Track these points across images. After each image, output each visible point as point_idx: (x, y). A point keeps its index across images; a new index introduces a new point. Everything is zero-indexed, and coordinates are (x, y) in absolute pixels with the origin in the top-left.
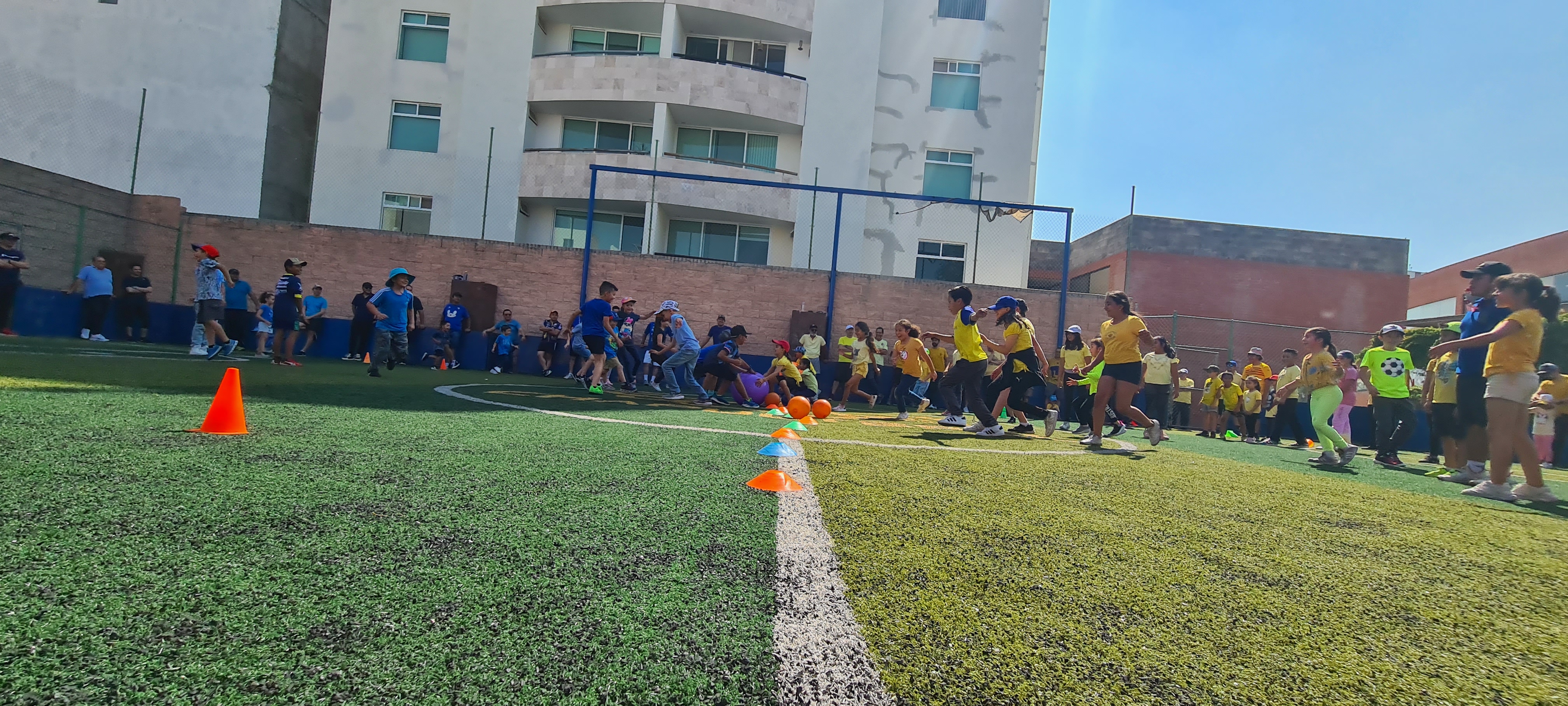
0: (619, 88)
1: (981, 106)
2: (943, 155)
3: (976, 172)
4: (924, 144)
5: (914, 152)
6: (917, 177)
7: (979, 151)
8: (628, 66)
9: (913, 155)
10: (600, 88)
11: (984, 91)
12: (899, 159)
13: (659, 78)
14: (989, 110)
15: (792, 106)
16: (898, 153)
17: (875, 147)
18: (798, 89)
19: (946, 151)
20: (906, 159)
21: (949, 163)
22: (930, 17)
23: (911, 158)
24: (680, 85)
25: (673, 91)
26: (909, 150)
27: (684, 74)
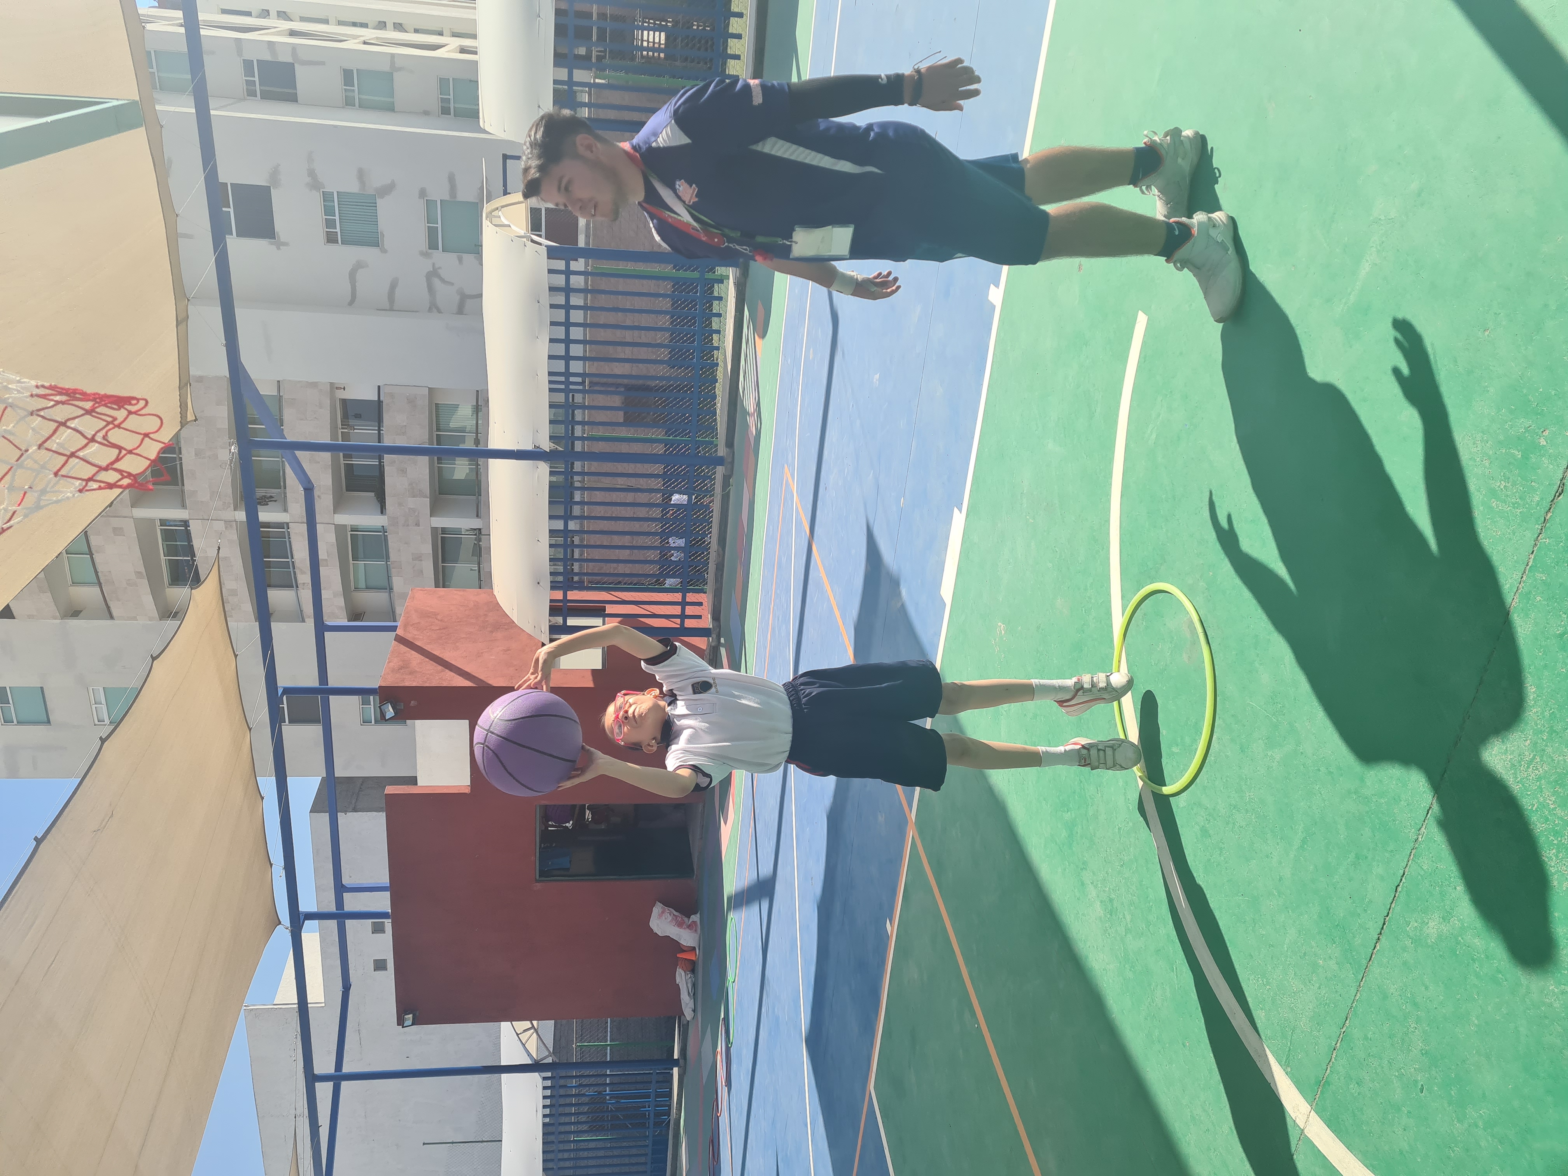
0: (421, 557)
2: (432, 233)
3: (446, 195)
4: (422, 253)
5: (434, 265)
6: (460, 260)
7: (422, 193)
8: (399, 550)
9: (437, 266)
11: (353, 188)
12: (443, 280)
13: (408, 525)
14: (375, 183)
15: (411, 401)
16: (436, 282)
17: (434, 307)
18: (390, 392)
19: (427, 229)
20: (441, 273)
21: (439, 225)
22: (277, 247)
23: (440, 268)
24: (412, 507)
25: (418, 513)
26: (432, 270)
27: (400, 504)
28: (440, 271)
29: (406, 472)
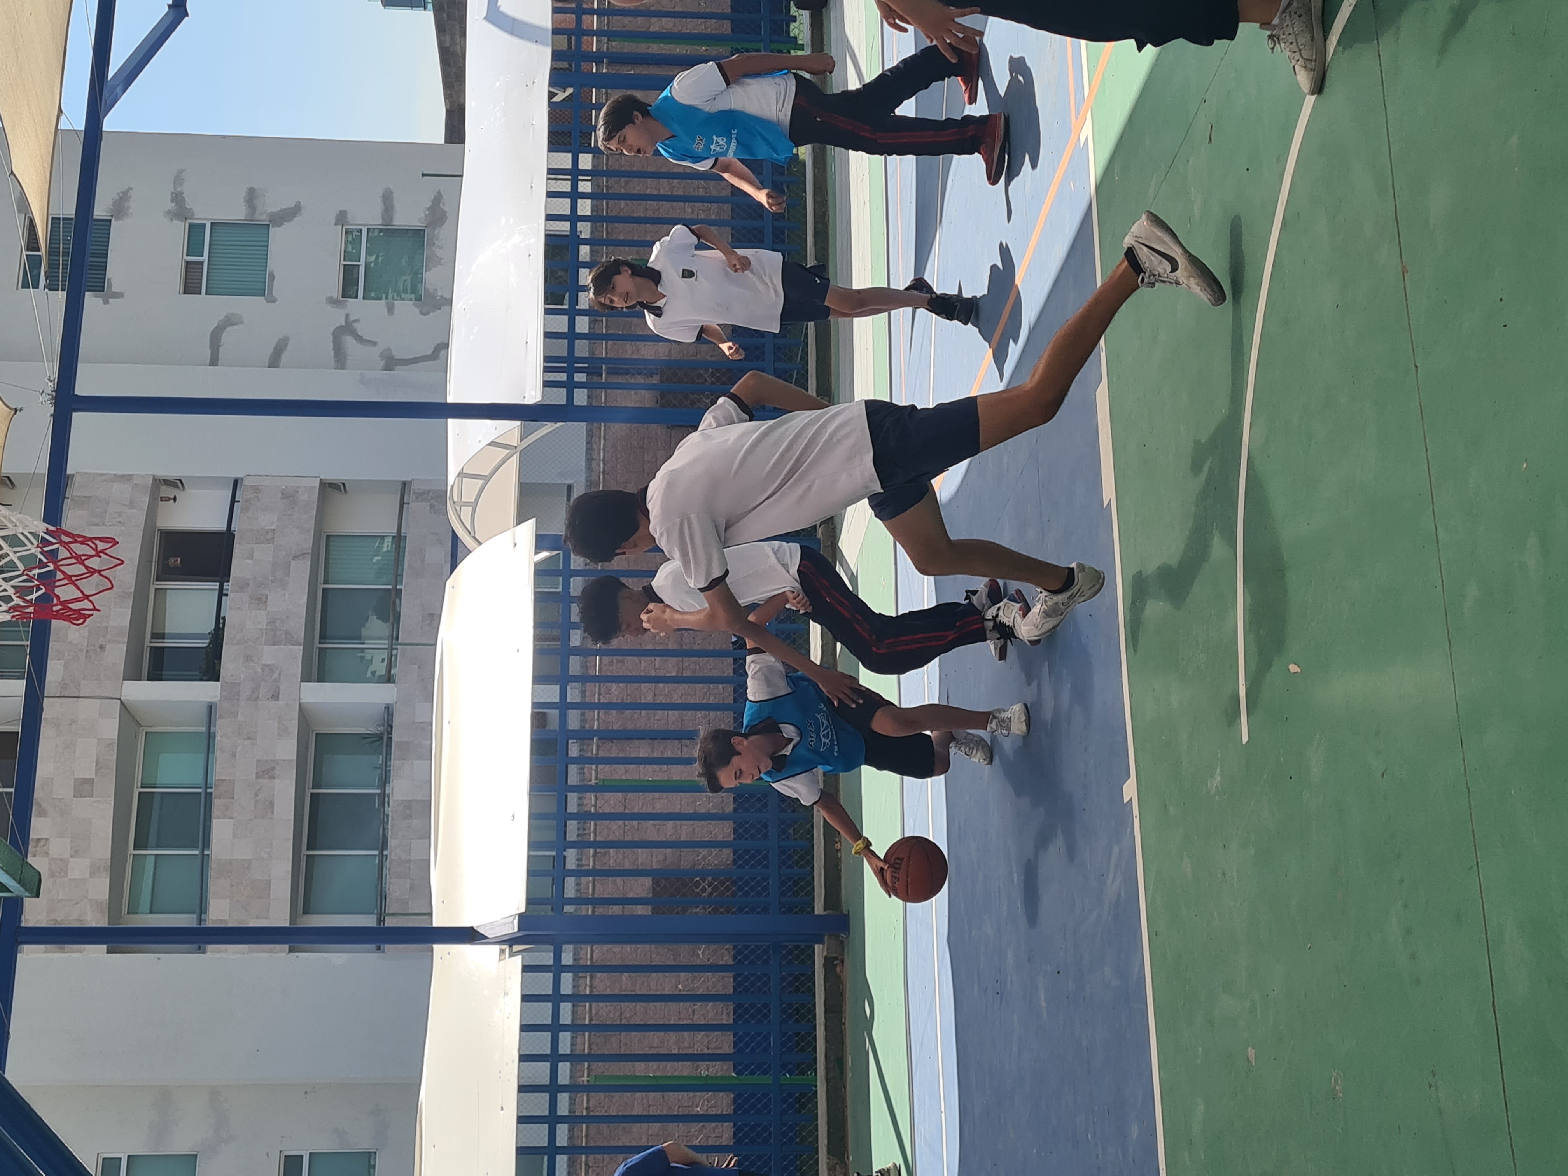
0: (273, 769)
1: (262, 217)
2: (349, 274)
3: (376, 220)
4: (331, 301)
5: (347, 316)
6: (390, 309)
7: (341, 218)
8: (234, 755)
9: (352, 318)
10: (272, 804)
11: (237, 213)
12: (359, 339)
13: (257, 699)
14: (272, 204)
15: (289, 496)
16: (349, 341)
18: (257, 489)
19: (342, 268)
20: (360, 329)
21: (362, 262)
22: (106, 302)
23: (357, 321)
24: (269, 663)
25: (280, 675)
26: (344, 324)
27: (248, 659)
28: (355, 324)
29: (266, 602)
